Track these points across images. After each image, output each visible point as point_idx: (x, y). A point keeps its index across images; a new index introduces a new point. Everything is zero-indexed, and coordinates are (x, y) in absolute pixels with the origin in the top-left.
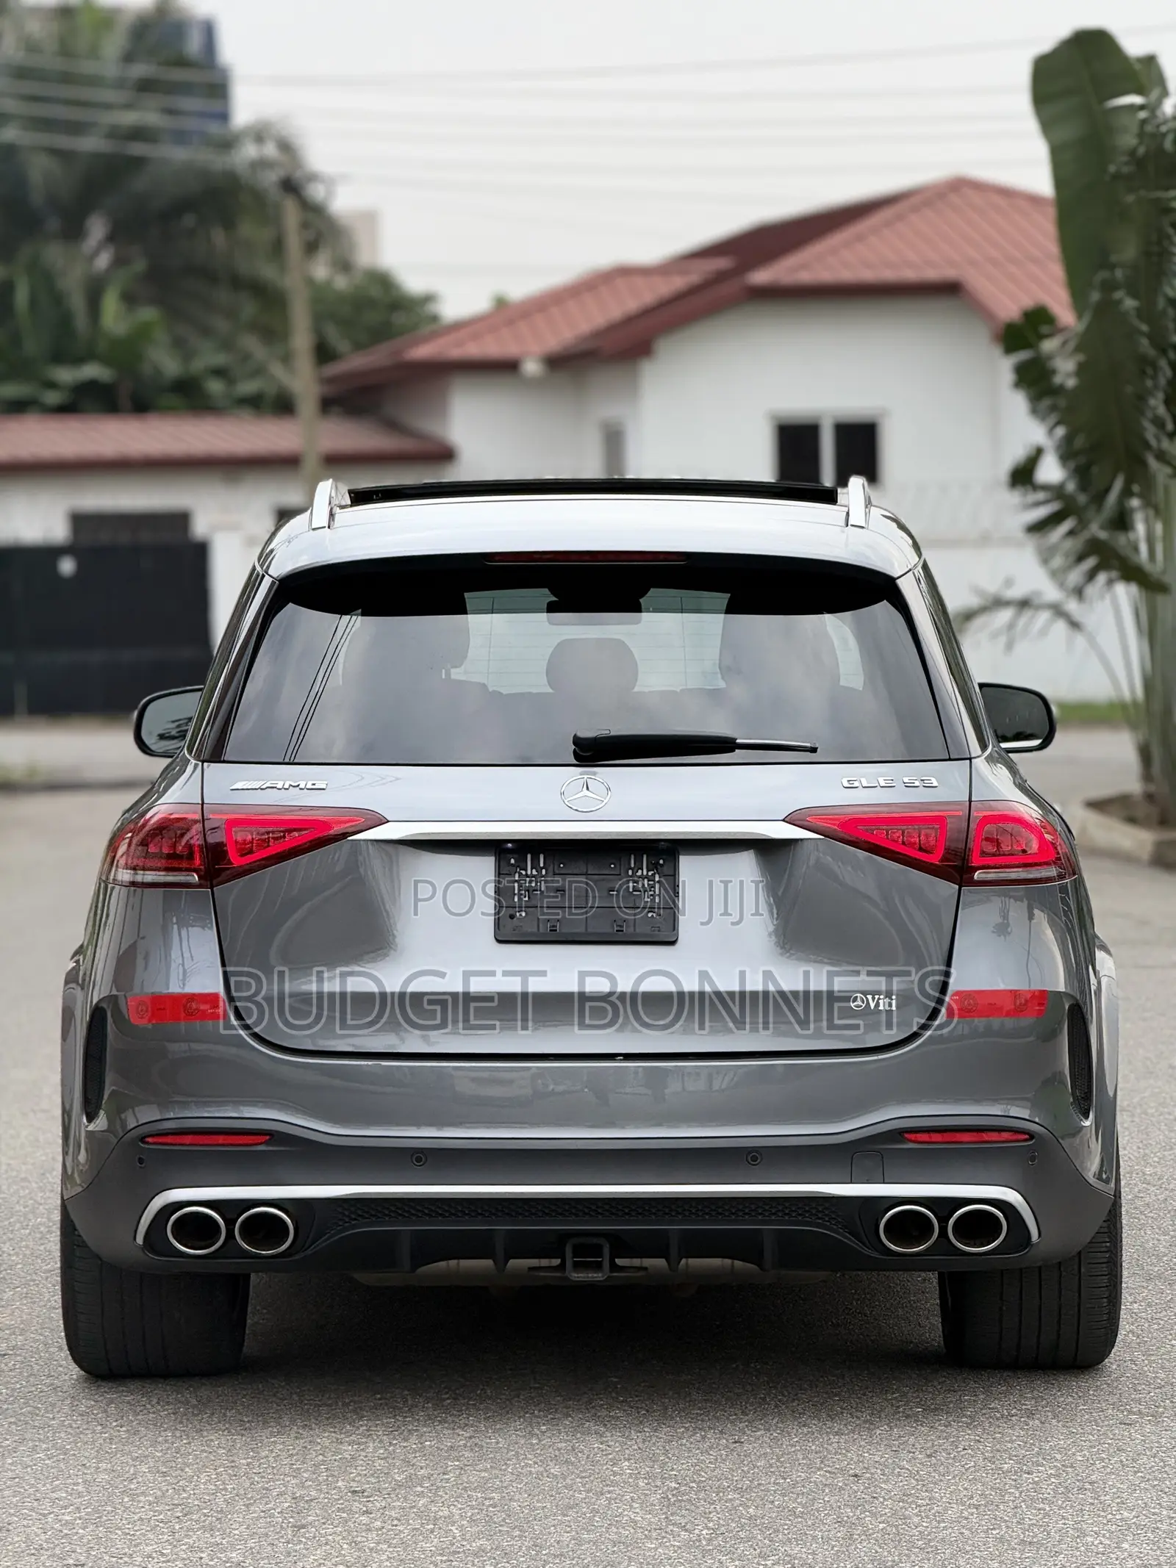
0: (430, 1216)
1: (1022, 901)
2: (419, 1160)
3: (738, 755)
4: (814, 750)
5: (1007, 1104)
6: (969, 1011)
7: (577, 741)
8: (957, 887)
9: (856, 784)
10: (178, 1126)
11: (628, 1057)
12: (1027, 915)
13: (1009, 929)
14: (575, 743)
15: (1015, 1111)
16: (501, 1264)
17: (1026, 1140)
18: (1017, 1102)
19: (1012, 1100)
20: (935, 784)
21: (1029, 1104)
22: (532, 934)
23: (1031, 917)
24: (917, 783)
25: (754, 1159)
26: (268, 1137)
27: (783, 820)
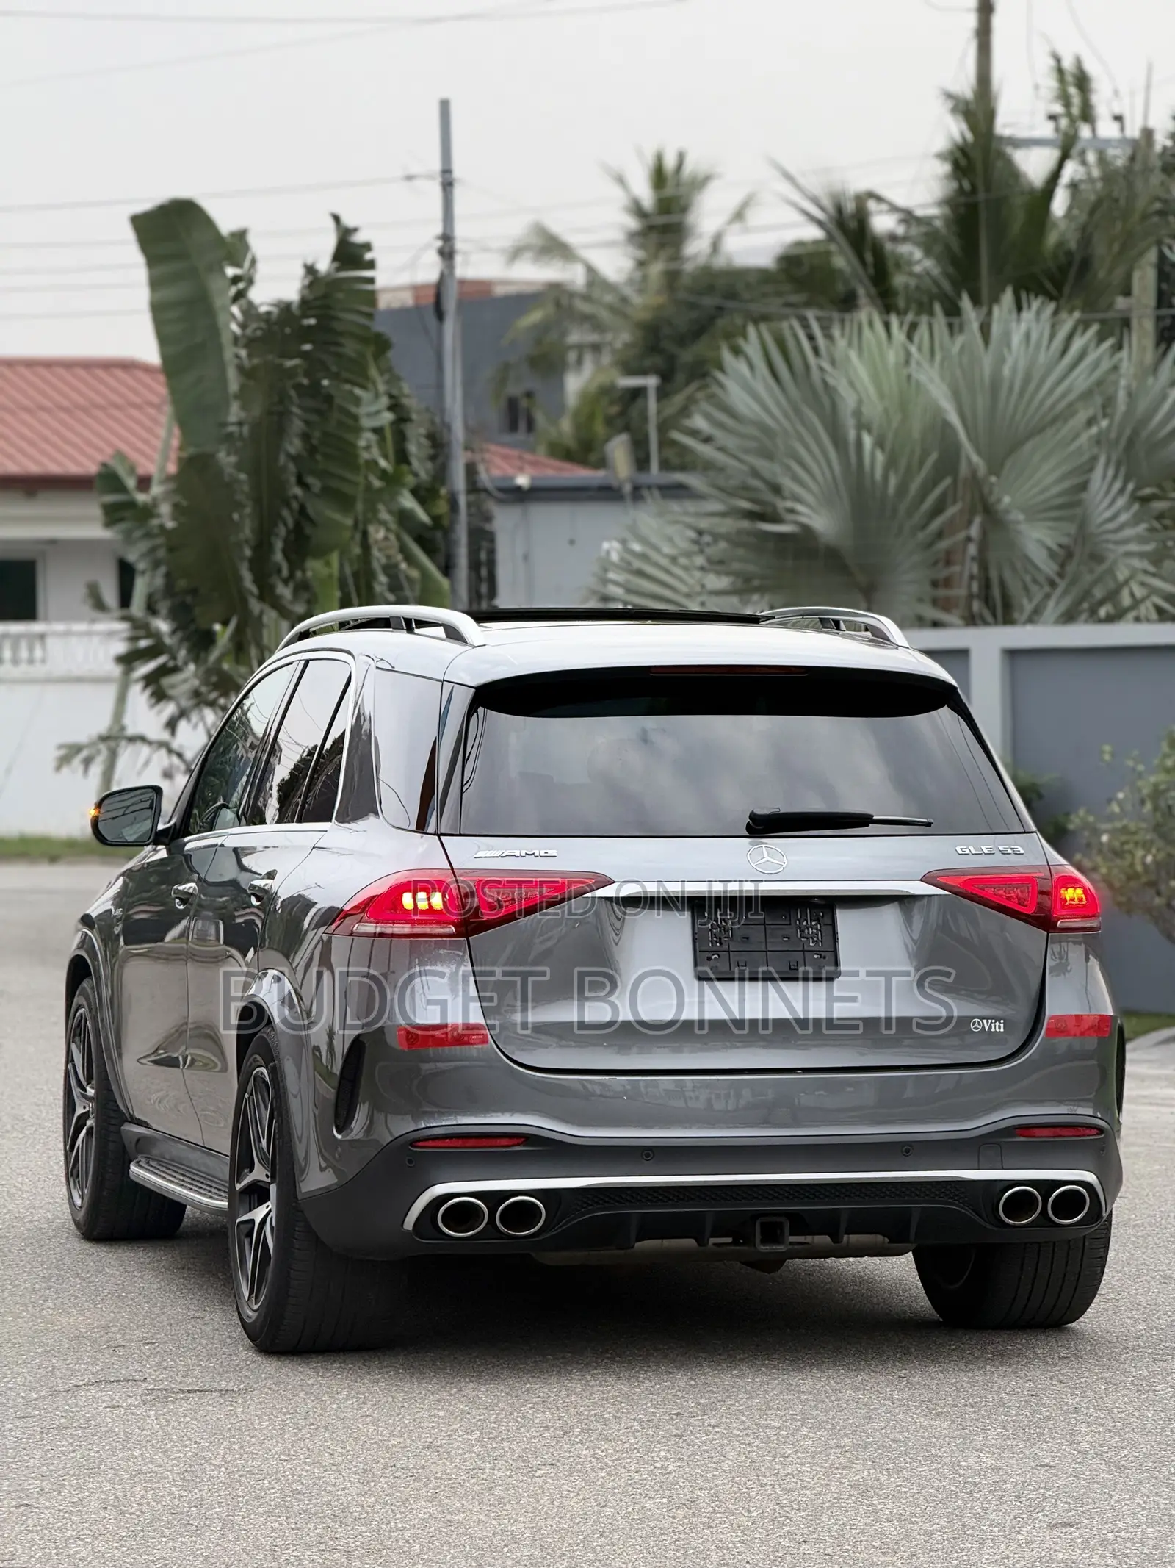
0: (652, 1201)
1: (1080, 944)
2: (648, 1155)
3: (872, 829)
4: (929, 825)
5: (1074, 1105)
6: (1062, 1032)
7: (753, 816)
8: (1046, 933)
9: (967, 851)
10: (448, 1132)
11: (806, 1071)
12: (1084, 957)
13: (1069, 968)
14: (750, 817)
15: (1080, 1111)
16: (701, 1241)
17: (1097, 1134)
18: (1082, 1103)
19: (1081, 1101)
20: (1022, 852)
21: (1092, 1104)
22: (725, 973)
23: (1087, 959)
24: (1009, 851)
25: (908, 1151)
26: (523, 1140)
27: (921, 880)
